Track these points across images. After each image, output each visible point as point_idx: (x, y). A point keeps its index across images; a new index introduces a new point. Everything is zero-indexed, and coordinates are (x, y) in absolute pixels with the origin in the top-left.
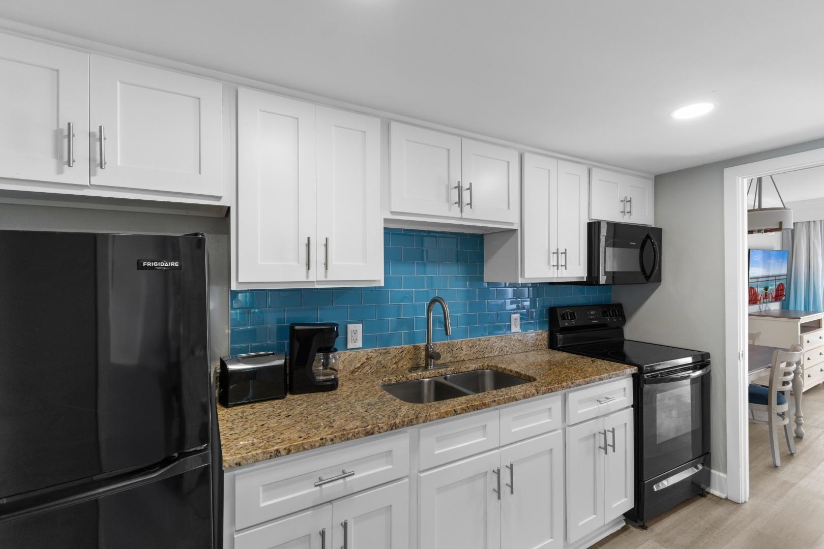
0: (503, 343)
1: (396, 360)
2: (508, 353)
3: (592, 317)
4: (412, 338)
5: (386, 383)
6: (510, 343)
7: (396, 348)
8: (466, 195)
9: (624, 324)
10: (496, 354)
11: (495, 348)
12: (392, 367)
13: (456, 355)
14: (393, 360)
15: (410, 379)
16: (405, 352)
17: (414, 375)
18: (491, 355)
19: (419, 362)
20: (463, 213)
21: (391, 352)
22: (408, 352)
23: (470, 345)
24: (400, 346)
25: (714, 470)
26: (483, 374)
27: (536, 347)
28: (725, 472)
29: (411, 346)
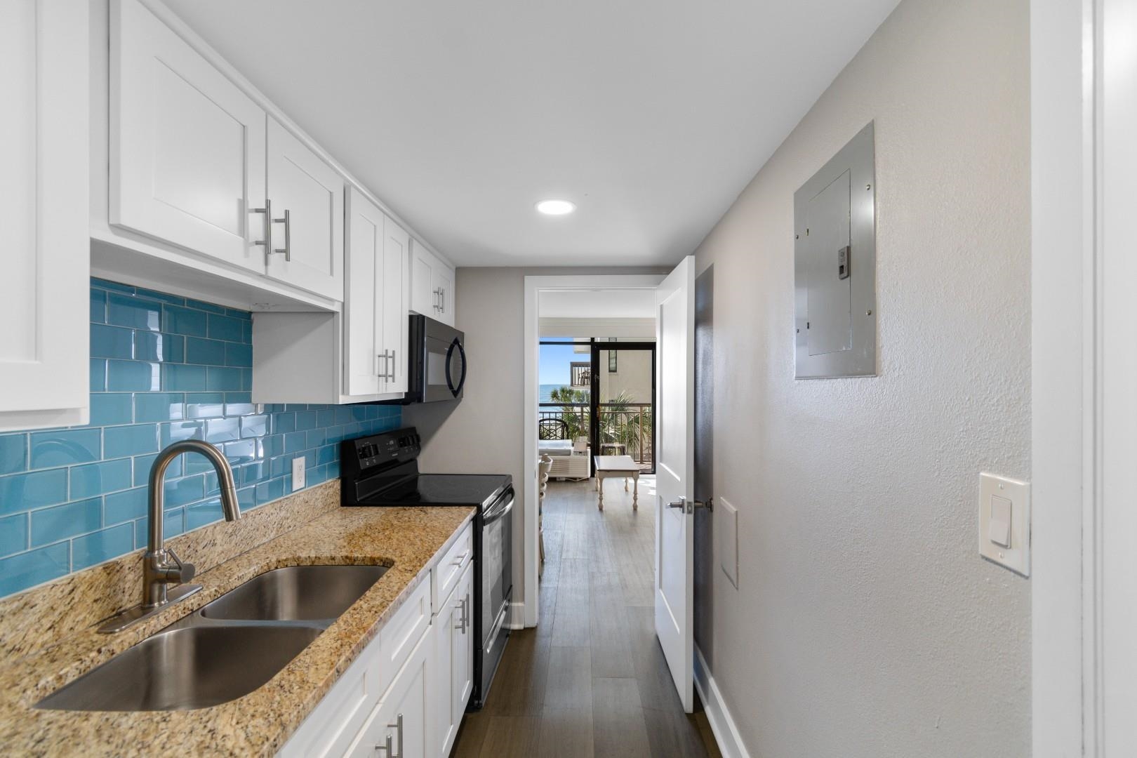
0: (283, 514)
1: (55, 617)
2: (290, 529)
3: (391, 449)
4: (94, 549)
5: (50, 691)
6: (293, 511)
7: (54, 586)
8: (277, 231)
9: (418, 454)
10: (272, 536)
11: (271, 526)
12: (40, 641)
13: (204, 559)
14: (44, 621)
15: (118, 651)
16: (82, 589)
17: (128, 638)
18: (265, 540)
19: (121, 600)
20: (269, 267)
21: (40, 602)
22: (91, 586)
23: (230, 531)
24: (65, 578)
25: (515, 602)
26: (273, 579)
27: (326, 507)
28: (523, 600)
29: (98, 567)
